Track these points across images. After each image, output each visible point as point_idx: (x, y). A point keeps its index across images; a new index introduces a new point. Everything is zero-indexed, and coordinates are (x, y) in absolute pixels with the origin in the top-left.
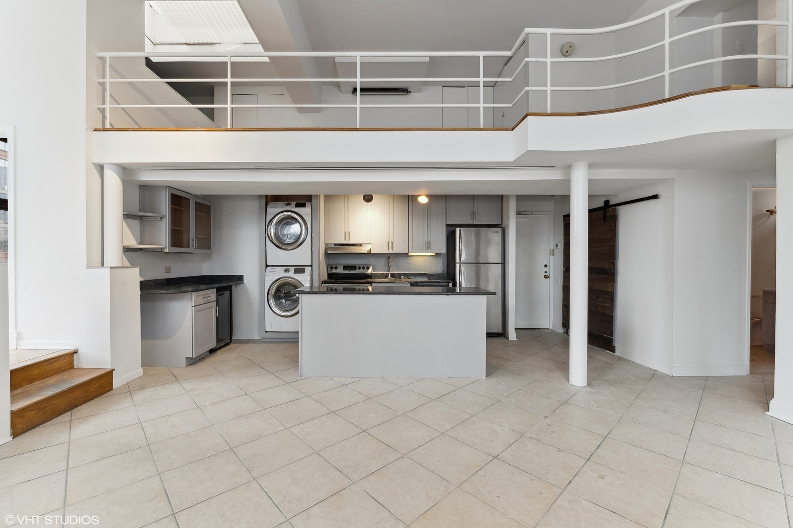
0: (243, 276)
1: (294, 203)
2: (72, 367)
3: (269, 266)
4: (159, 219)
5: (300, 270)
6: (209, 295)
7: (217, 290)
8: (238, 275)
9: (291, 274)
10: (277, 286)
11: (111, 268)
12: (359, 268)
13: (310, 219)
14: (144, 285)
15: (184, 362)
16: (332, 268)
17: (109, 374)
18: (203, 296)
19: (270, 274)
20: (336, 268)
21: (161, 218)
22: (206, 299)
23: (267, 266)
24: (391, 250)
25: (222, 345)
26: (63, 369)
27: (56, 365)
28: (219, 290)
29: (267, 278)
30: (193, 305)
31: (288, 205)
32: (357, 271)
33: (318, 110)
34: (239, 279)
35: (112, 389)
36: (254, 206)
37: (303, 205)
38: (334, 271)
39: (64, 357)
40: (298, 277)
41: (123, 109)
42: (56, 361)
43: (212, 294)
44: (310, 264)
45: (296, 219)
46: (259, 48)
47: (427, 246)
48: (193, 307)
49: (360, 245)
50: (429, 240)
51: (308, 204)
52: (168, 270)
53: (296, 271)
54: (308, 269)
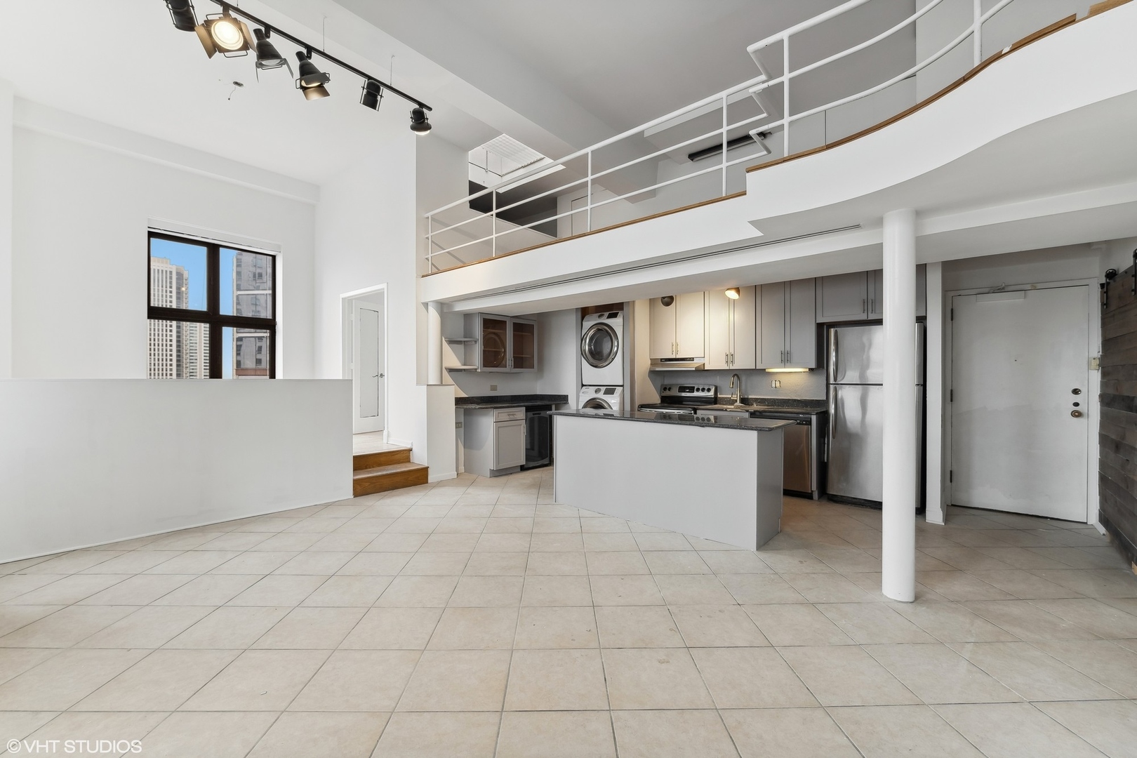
0: (567, 396)
1: (607, 314)
2: (409, 462)
3: (584, 385)
4: (474, 342)
5: (610, 390)
6: (515, 413)
7: (526, 409)
8: (564, 395)
9: (601, 395)
11: (427, 386)
12: (698, 390)
13: (622, 330)
14: (459, 401)
15: (488, 474)
16: (665, 389)
17: (426, 470)
18: (507, 414)
19: (585, 393)
20: (670, 389)
21: (476, 342)
22: (511, 417)
24: (731, 365)
26: (402, 459)
27: (397, 457)
28: (528, 409)
29: (580, 399)
30: (495, 421)
31: (600, 316)
32: (696, 394)
33: (653, 193)
34: (564, 399)
35: (426, 482)
36: (573, 319)
37: (614, 316)
38: (667, 393)
39: (402, 452)
40: (608, 398)
41: (448, 252)
42: (397, 454)
43: (520, 413)
44: (621, 384)
45: (607, 331)
46: (548, 161)
47: (786, 359)
48: (494, 424)
49: (692, 359)
50: (788, 348)
51: (620, 314)
52: (494, 388)
53: (607, 392)
54: (619, 390)
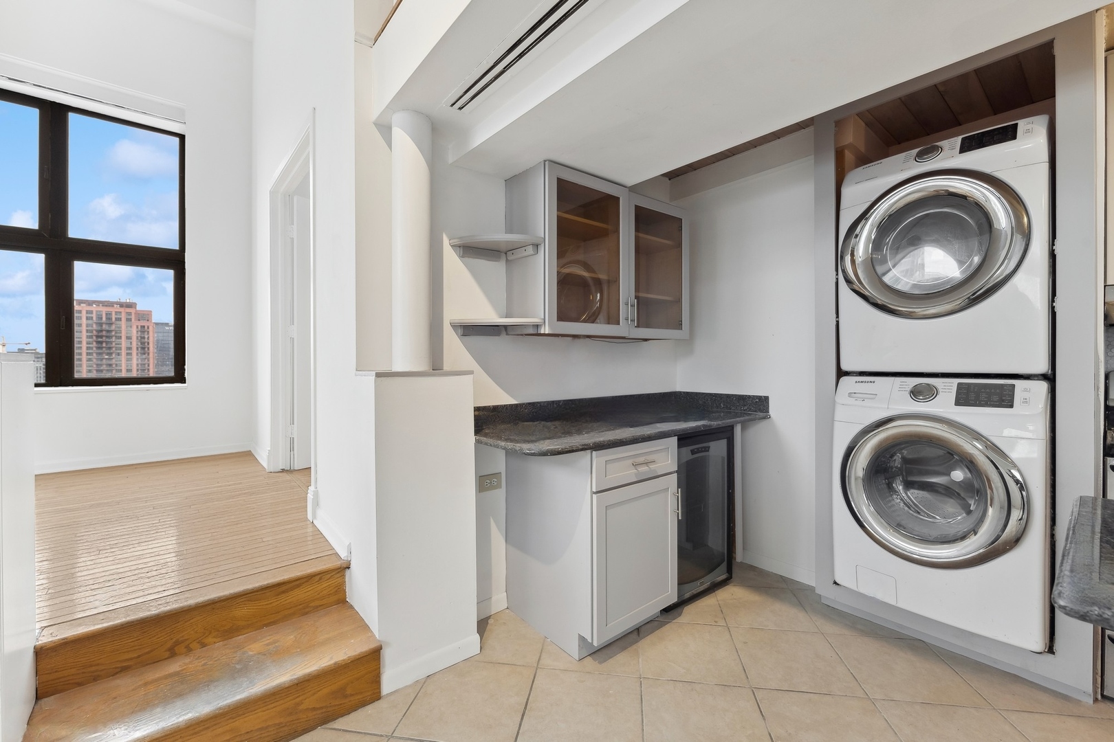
0: (767, 398)
1: (953, 142)
3: (847, 374)
4: (530, 250)
5: (987, 391)
6: (651, 458)
7: (678, 439)
8: (754, 397)
9: (943, 406)
10: (881, 443)
11: (379, 375)
14: (489, 417)
18: (630, 462)
19: (851, 401)
21: (536, 246)
22: (643, 469)
23: (841, 373)
25: (702, 588)
26: (317, 603)
28: (685, 439)
29: (840, 413)
30: (594, 490)
31: (926, 153)
34: (757, 407)
39: (318, 578)
42: (298, 586)
43: (662, 454)
48: (594, 496)
53: (964, 398)
54: (1032, 395)
